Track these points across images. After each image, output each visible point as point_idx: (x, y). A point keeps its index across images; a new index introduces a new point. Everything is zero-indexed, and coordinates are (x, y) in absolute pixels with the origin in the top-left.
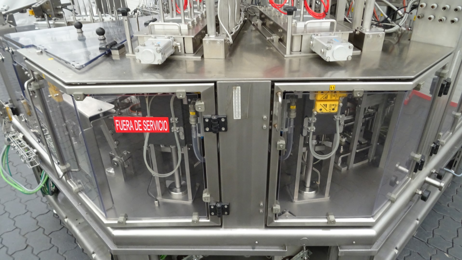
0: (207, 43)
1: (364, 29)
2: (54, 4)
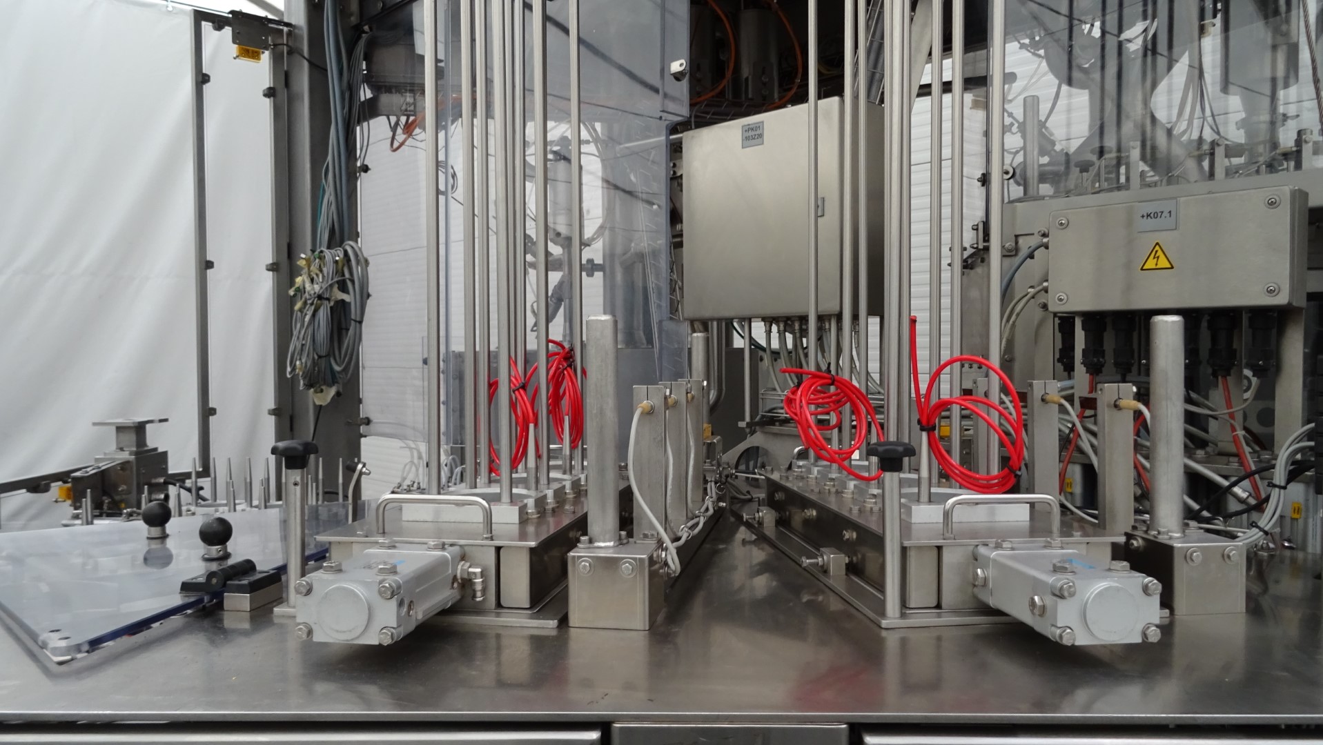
0: (585, 566)
1: (1162, 530)
2: (144, 471)
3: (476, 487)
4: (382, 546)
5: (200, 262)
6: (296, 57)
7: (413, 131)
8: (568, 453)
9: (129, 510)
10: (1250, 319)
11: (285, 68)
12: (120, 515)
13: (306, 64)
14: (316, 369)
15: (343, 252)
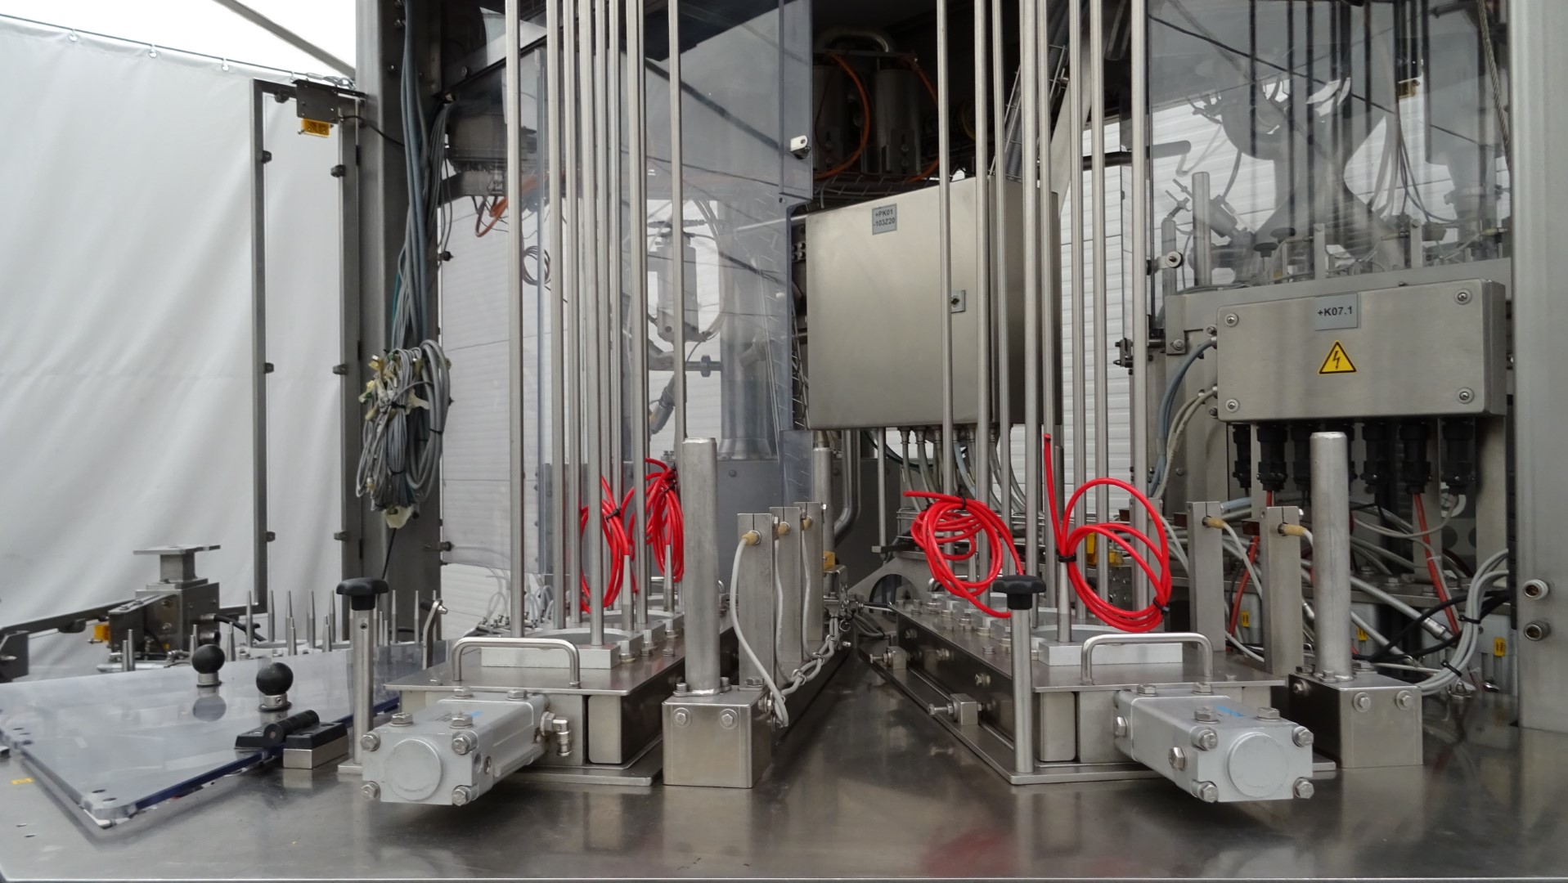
0: (681, 716)
1: (1328, 672)
2: (191, 607)
3: (565, 627)
4: (458, 695)
5: (258, 364)
6: (370, 130)
7: (501, 213)
8: (670, 587)
9: (174, 652)
10: (1444, 429)
11: (357, 143)
12: (164, 657)
13: (380, 139)
14: (390, 486)
15: (421, 353)
